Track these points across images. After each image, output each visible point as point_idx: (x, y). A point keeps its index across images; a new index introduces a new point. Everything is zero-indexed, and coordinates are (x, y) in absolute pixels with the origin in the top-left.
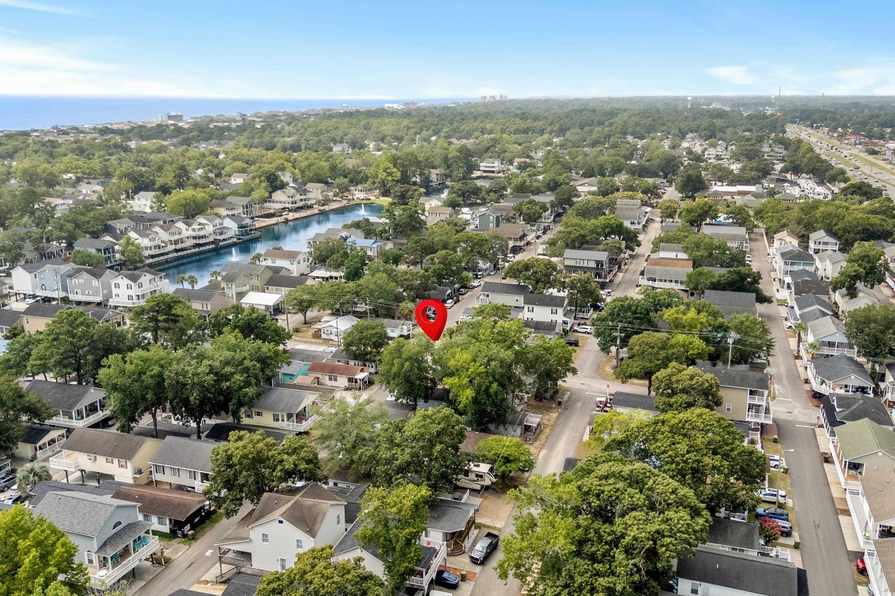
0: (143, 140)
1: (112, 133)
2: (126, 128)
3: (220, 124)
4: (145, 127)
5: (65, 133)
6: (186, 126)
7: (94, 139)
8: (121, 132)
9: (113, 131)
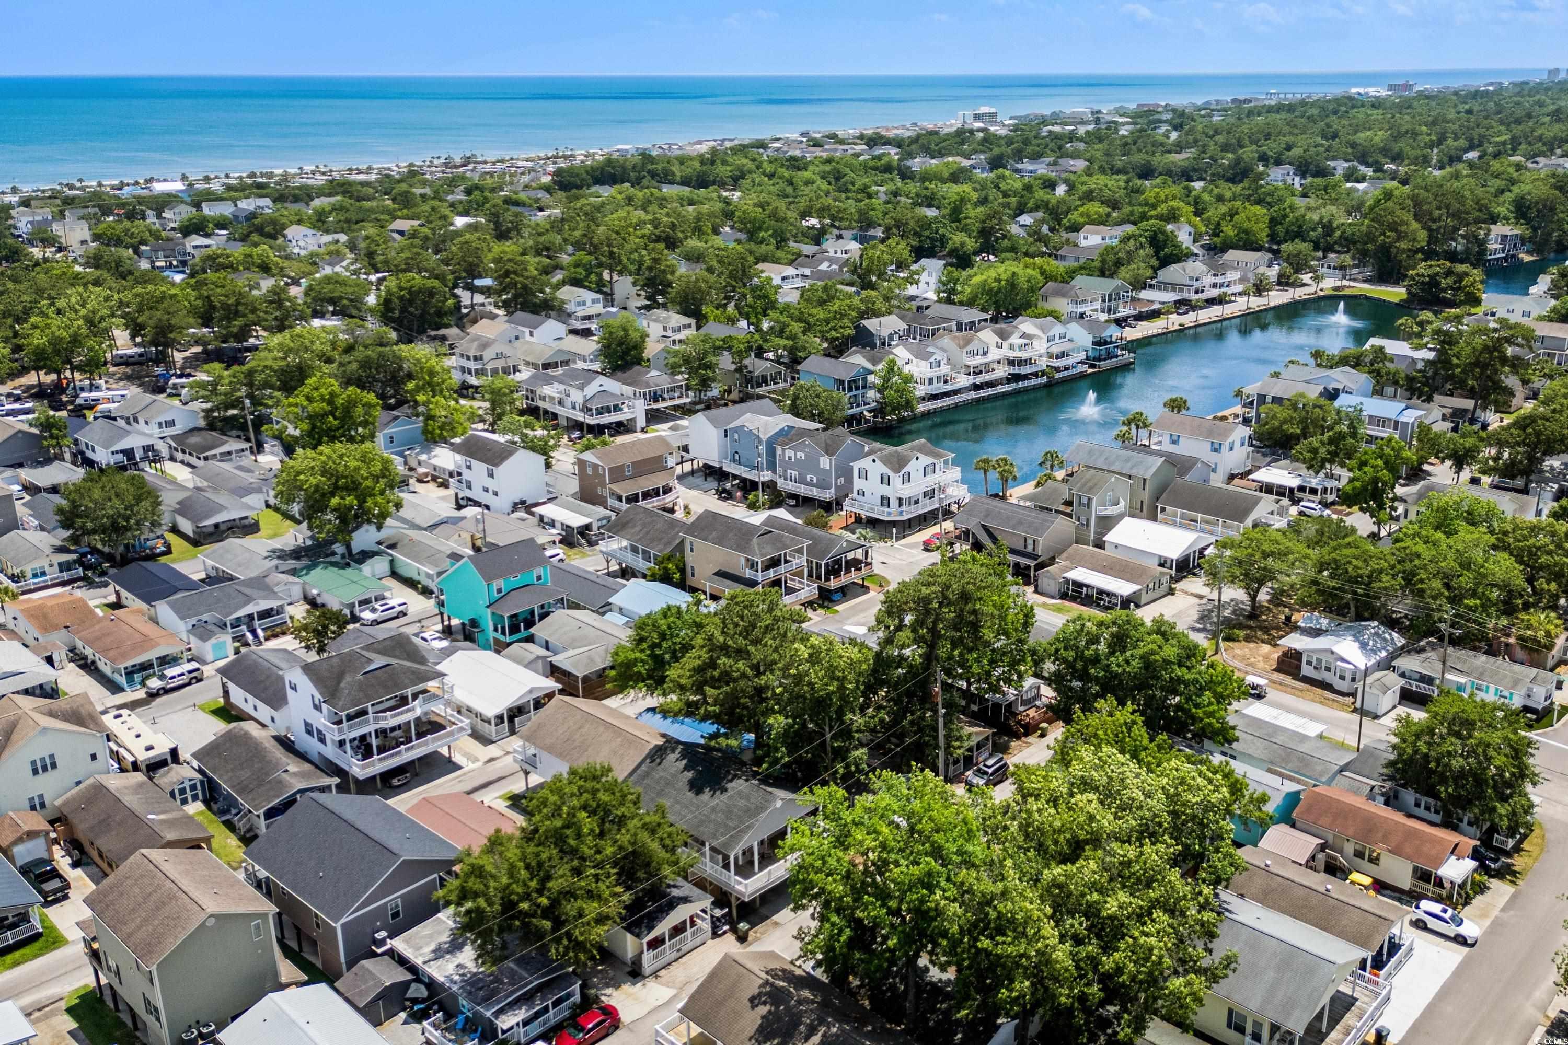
0: (933, 157)
1: (885, 144)
2: (908, 134)
3: (1057, 129)
4: (936, 133)
5: (817, 144)
6: (1003, 132)
7: (857, 155)
8: (898, 143)
9: (887, 142)
